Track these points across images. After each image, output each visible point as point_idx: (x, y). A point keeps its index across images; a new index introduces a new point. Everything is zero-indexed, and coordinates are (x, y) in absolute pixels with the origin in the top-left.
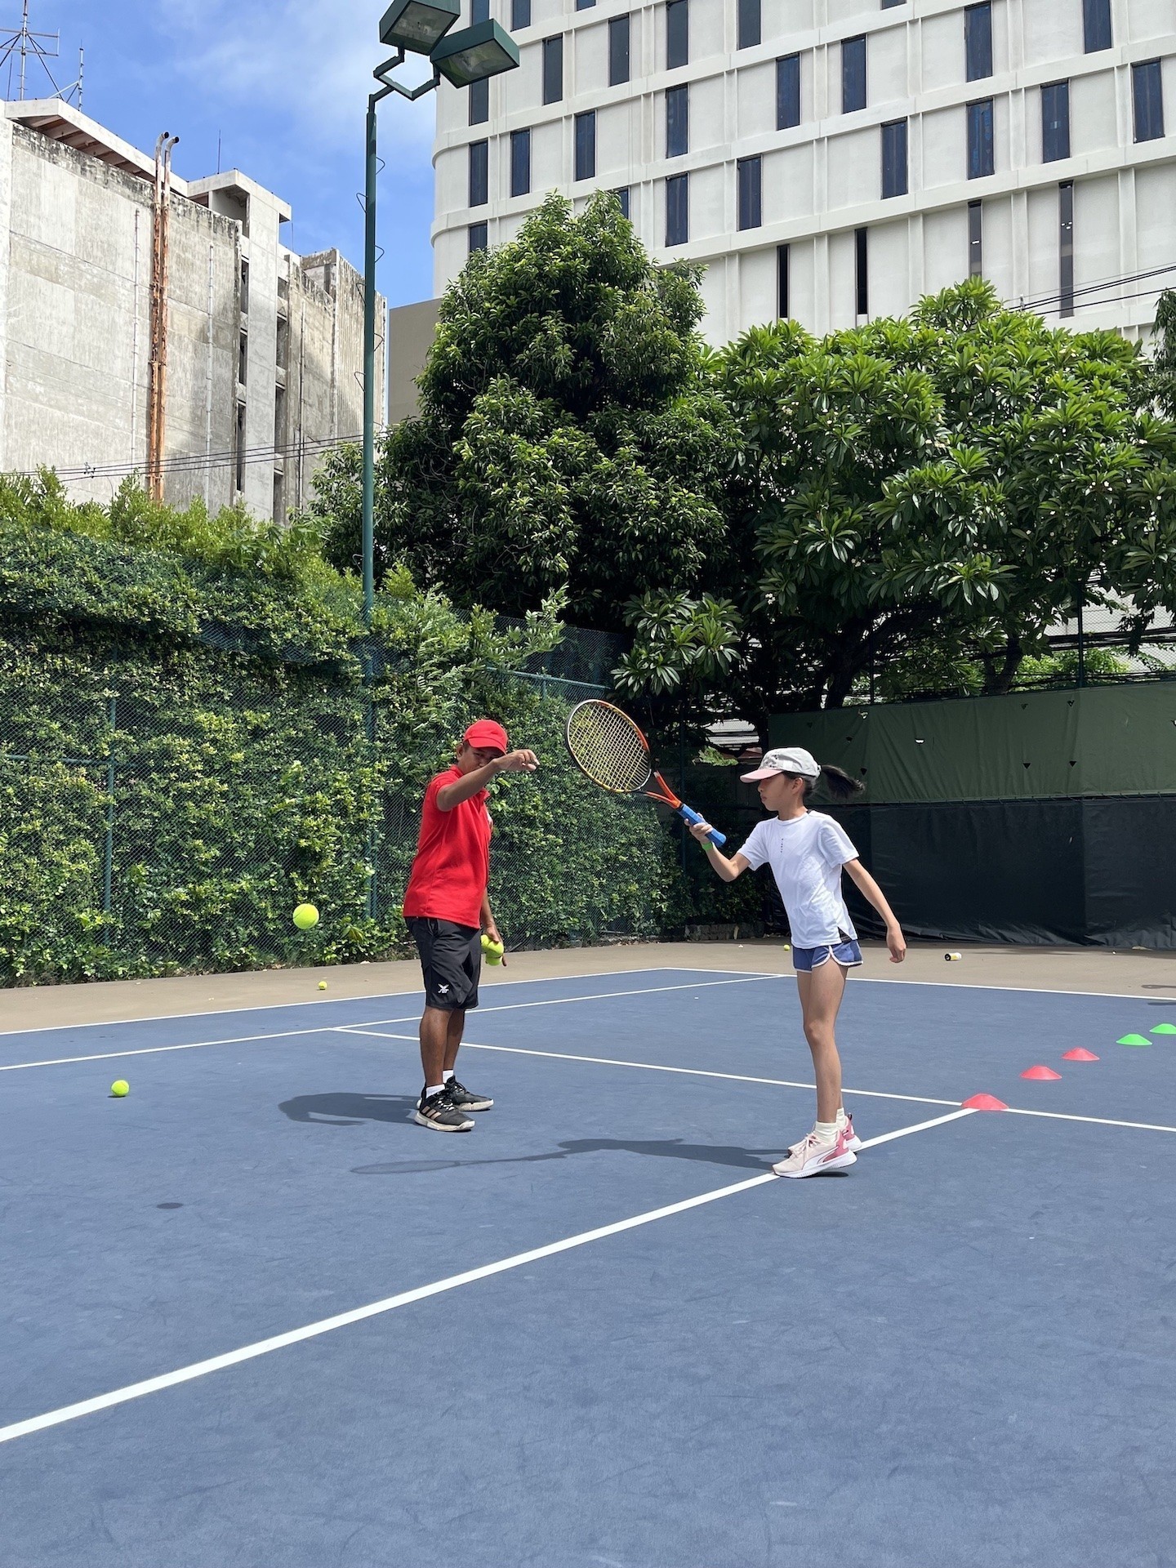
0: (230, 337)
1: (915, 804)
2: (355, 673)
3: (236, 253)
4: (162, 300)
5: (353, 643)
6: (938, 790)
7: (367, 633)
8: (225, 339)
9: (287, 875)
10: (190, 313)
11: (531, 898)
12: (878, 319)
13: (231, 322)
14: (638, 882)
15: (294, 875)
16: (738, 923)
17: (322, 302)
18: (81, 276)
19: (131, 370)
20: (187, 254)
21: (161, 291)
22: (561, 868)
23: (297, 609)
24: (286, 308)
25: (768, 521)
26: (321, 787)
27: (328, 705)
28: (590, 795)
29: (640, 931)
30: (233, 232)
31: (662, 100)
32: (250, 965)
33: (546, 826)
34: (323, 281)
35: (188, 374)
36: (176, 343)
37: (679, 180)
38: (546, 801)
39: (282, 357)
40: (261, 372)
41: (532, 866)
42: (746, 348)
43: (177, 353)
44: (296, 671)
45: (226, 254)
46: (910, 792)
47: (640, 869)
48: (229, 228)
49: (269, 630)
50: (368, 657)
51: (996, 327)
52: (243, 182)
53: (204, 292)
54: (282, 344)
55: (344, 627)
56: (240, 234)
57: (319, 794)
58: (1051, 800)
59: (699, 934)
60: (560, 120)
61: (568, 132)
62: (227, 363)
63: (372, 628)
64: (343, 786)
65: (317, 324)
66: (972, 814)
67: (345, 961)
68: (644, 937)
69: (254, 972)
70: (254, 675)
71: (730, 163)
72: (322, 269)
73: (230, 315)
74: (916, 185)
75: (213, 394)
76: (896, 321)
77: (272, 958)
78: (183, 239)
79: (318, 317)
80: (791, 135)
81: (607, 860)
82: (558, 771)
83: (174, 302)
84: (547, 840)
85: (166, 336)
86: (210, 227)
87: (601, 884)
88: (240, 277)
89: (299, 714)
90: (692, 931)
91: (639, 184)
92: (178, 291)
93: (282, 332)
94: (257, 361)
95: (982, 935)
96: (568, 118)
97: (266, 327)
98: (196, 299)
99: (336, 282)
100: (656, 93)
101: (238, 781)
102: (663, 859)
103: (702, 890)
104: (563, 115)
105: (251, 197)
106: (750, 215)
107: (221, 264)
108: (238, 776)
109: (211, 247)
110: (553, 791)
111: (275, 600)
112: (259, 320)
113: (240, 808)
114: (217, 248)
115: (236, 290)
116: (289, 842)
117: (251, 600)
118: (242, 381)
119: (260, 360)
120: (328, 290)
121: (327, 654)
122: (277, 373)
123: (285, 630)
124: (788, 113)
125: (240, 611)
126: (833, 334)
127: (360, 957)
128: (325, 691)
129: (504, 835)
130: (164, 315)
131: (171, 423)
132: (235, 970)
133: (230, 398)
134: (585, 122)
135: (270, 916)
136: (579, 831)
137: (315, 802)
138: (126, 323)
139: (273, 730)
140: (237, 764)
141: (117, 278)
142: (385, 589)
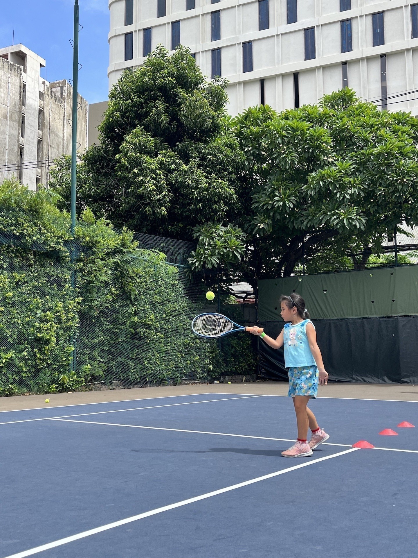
0: (17, 117)
1: (324, 320)
2: (67, 257)
3: (20, 80)
5: (66, 243)
6: (333, 313)
7: (73, 239)
8: (15, 117)
9: (32, 351)
11: (149, 363)
12: (304, 105)
13: (18, 110)
14: (199, 355)
15: (36, 350)
16: (245, 375)
17: (59, 102)
22: (164, 349)
23: (40, 226)
24: (43, 106)
25: (257, 192)
26: (50, 309)
27: (53, 271)
28: (177, 315)
29: (200, 378)
30: (19, 71)
31: (209, 17)
32: (14, 393)
33: (156, 329)
34: (59, 93)
37: (217, 51)
38: (156, 317)
39: (41, 126)
40: (31, 132)
41: (150, 347)
42: (247, 117)
44: (39, 255)
45: (16, 80)
46: (321, 315)
47: (200, 350)
48: (18, 69)
49: (25, 235)
50: (73, 249)
51: (356, 109)
52: (24, 49)
53: (6, 97)
54: (41, 120)
55: (62, 235)
56: (22, 72)
57: (48, 313)
58: (384, 317)
59: (227, 380)
60: (165, 24)
61: (168, 30)
62: (16, 128)
63: (75, 236)
64: (60, 309)
65: (57, 112)
66: (349, 324)
67: (60, 392)
68: (202, 381)
69: (16, 397)
70: (18, 256)
71: (239, 44)
72: (59, 88)
73: (17, 107)
74: (319, 55)
75: (9, 141)
76: (312, 106)
77: (25, 390)
79: (57, 109)
80: (265, 33)
81: (185, 345)
82: (162, 303)
84: (157, 335)
86: (9, 68)
87: (182, 356)
88: (22, 90)
89: (39, 275)
90: (224, 378)
91: (199, 52)
93: (42, 114)
94: (29, 128)
95: (354, 379)
96: (168, 23)
97: (34, 113)
98: (1, 100)
99: (65, 94)
100: (206, 14)
101: (10, 306)
102: (211, 345)
103: (229, 359)
104: (166, 22)
105: (27, 56)
106: (248, 66)
107: (13, 84)
108: (10, 303)
109: (9, 77)
110: (160, 313)
111: (29, 222)
112: (30, 110)
113: (10, 319)
114: (12, 78)
115: (20, 96)
116: (34, 335)
117: (17, 222)
118: (22, 136)
119: (31, 127)
120: (62, 97)
121: (52, 247)
122: (38, 133)
123: (33, 235)
124: (264, 24)
125: (12, 226)
126: (285, 111)
127: (67, 390)
128: (52, 264)
129: (136, 333)
132: (7, 395)
133: (17, 144)
134: (176, 25)
135: (24, 370)
136: (172, 332)
137: (47, 316)
139: (27, 282)
140: (9, 298)
142: (82, 219)
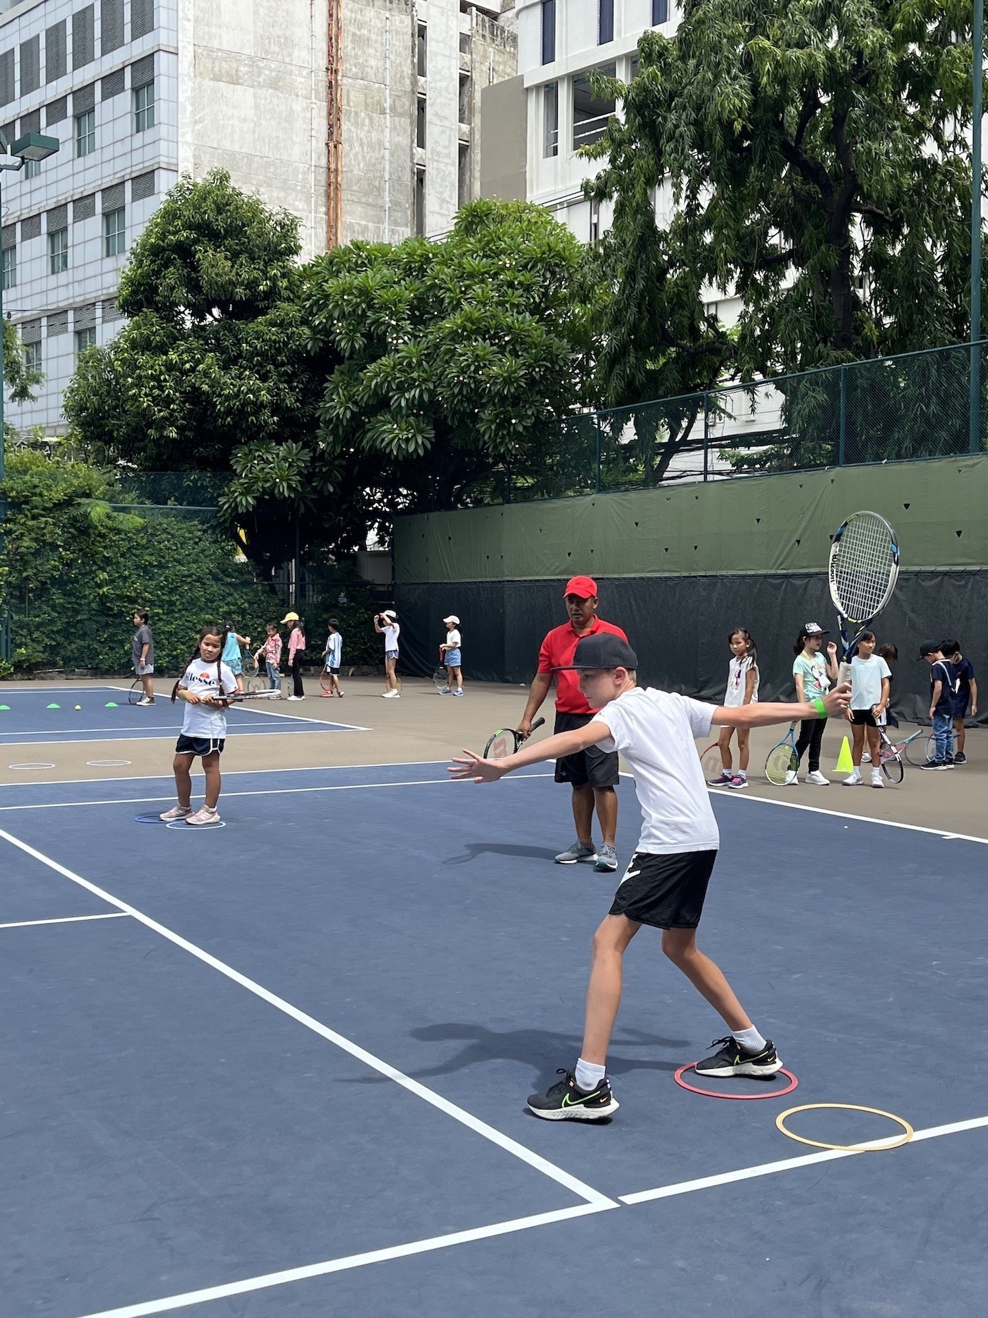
0: (407, 104)
3: (413, 19)
4: (337, 81)
8: (403, 106)
10: (366, 87)
13: (408, 88)
18: (260, 73)
19: (309, 153)
20: (363, 31)
21: (336, 71)
24: (469, 64)
35: (365, 147)
36: (352, 120)
39: (464, 113)
40: (443, 132)
43: (353, 129)
45: (402, 22)
53: (381, 63)
54: (466, 99)
62: (405, 130)
73: (408, 82)
75: (391, 162)
78: (359, 17)
79: (510, 63)
83: (350, 80)
85: (342, 117)
88: (417, 41)
92: (354, 69)
93: (466, 87)
94: (438, 122)
97: (447, 87)
98: (371, 73)
107: (397, 32)
112: (440, 81)
114: (394, 18)
115: (413, 57)
118: (421, 144)
119: (441, 121)
122: (460, 130)
130: (339, 95)
131: (350, 197)
133: (409, 164)
138: (303, 109)
141: (294, 68)
